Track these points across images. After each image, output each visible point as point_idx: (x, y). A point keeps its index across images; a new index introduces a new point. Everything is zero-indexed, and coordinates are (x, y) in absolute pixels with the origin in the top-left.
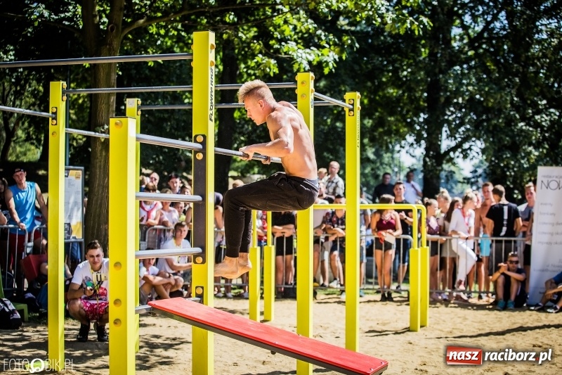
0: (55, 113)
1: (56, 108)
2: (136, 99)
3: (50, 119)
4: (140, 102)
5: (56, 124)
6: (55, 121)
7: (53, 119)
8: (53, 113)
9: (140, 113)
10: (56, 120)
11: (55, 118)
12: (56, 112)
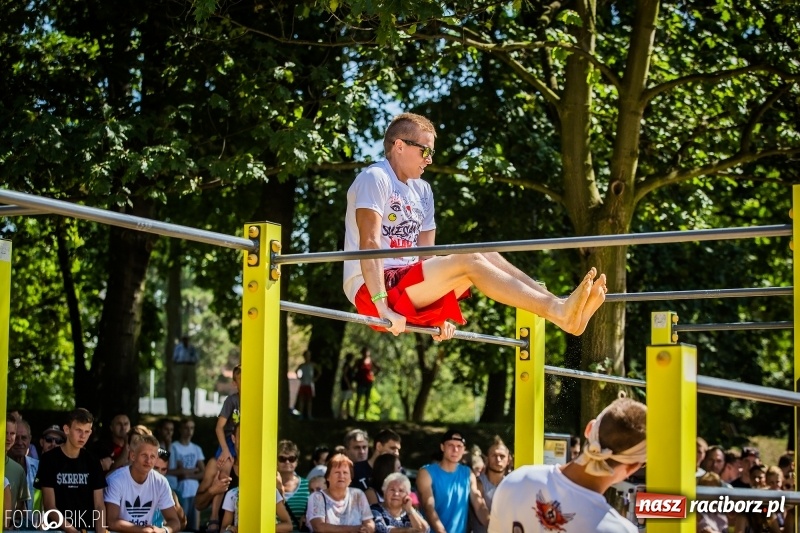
0: (526, 339)
1: (528, 329)
2: (670, 313)
3: (518, 349)
4: (676, 318)
5: (528, 359)
6: (525, 353)
7: (522, 349)
8: (522, 338)
9: (676, 337)
10: (528, 351)
11: (526, 348)
12: (528, 336)
